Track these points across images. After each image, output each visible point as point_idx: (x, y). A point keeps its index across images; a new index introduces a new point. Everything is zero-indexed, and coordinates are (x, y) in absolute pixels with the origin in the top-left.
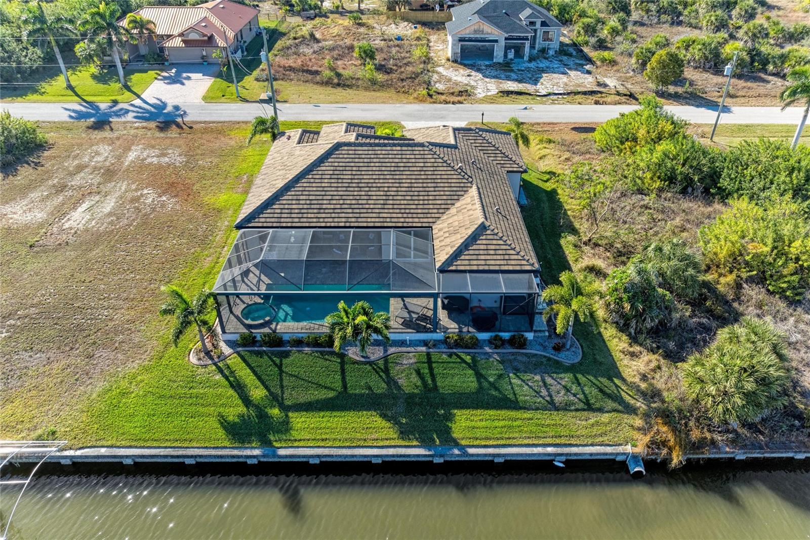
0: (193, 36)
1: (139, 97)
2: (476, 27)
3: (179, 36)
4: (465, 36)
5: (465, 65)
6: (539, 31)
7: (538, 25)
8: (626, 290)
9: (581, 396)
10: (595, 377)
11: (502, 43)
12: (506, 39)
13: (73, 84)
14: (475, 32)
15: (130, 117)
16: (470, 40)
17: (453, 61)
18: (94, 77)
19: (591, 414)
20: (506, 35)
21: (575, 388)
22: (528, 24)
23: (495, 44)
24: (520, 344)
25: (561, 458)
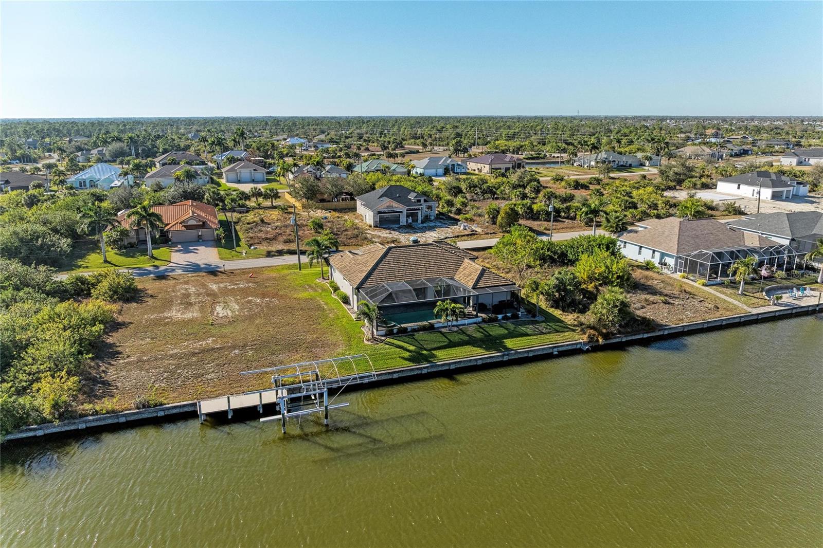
0: (192, 222)
1: (170, 262)
2: (388, 204)
3: (180, 223)
4: (382, 210)
5: (384, 228)
6: (423, 205)
7: (422, 201)
8: (554, 288)
9: (553, 329)
10: (554, 323)
11: (405, 212)
12: (407, 210)
13: (108, 259)
14: (388, 207)
15: (179, 272)
16: (385, 212)
17: (374, 227)
18: (119, 255)
19: (560, 334)
20: (407, 208)
21: (548, 327)
23: (401, 214)
24: (515, 316)
25: (556, 349)
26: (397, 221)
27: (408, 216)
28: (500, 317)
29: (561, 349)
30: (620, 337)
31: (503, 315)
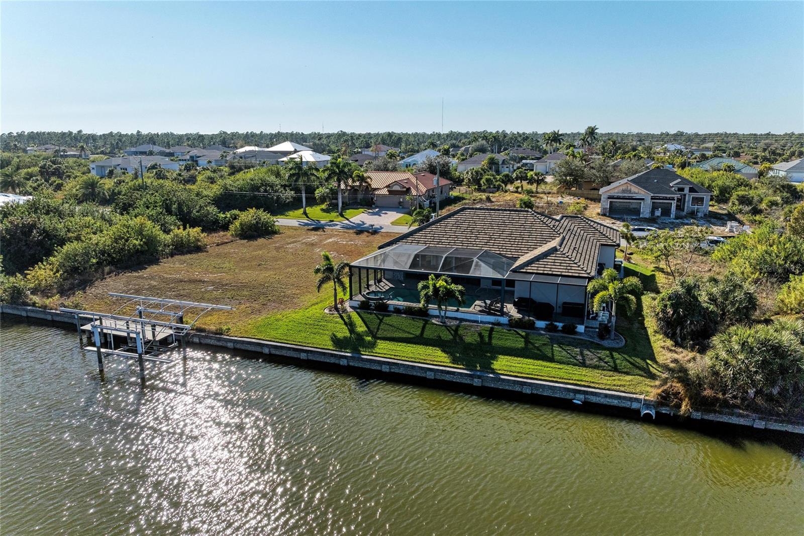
0: (397, 188)
1: (348, 219)
2: (624, 187)
3: (386, 187)
4: (613, 195)
5: (612, 218)
6: (687, 196)
7: (686, 191)
9: (612, 364)
10: (630, 356)
11: (649, 201)
12: (652, 199)
13: (307, 212)
14: (623, 191)
15: (338, 227)
16: (618, 198)
17: (602, 215)
18: (323, 210)
19: (615, 374)
20: (652, 195)
21: (608, 359)
22: (677, 189)
23: (642, 202)
24: (570, 330)
25: (582, 397)
26: (637, 212)
27: (654, 207)
28: (540, 324)
29: (594, 399)
30: (747, 416)
31: (547, 323)
